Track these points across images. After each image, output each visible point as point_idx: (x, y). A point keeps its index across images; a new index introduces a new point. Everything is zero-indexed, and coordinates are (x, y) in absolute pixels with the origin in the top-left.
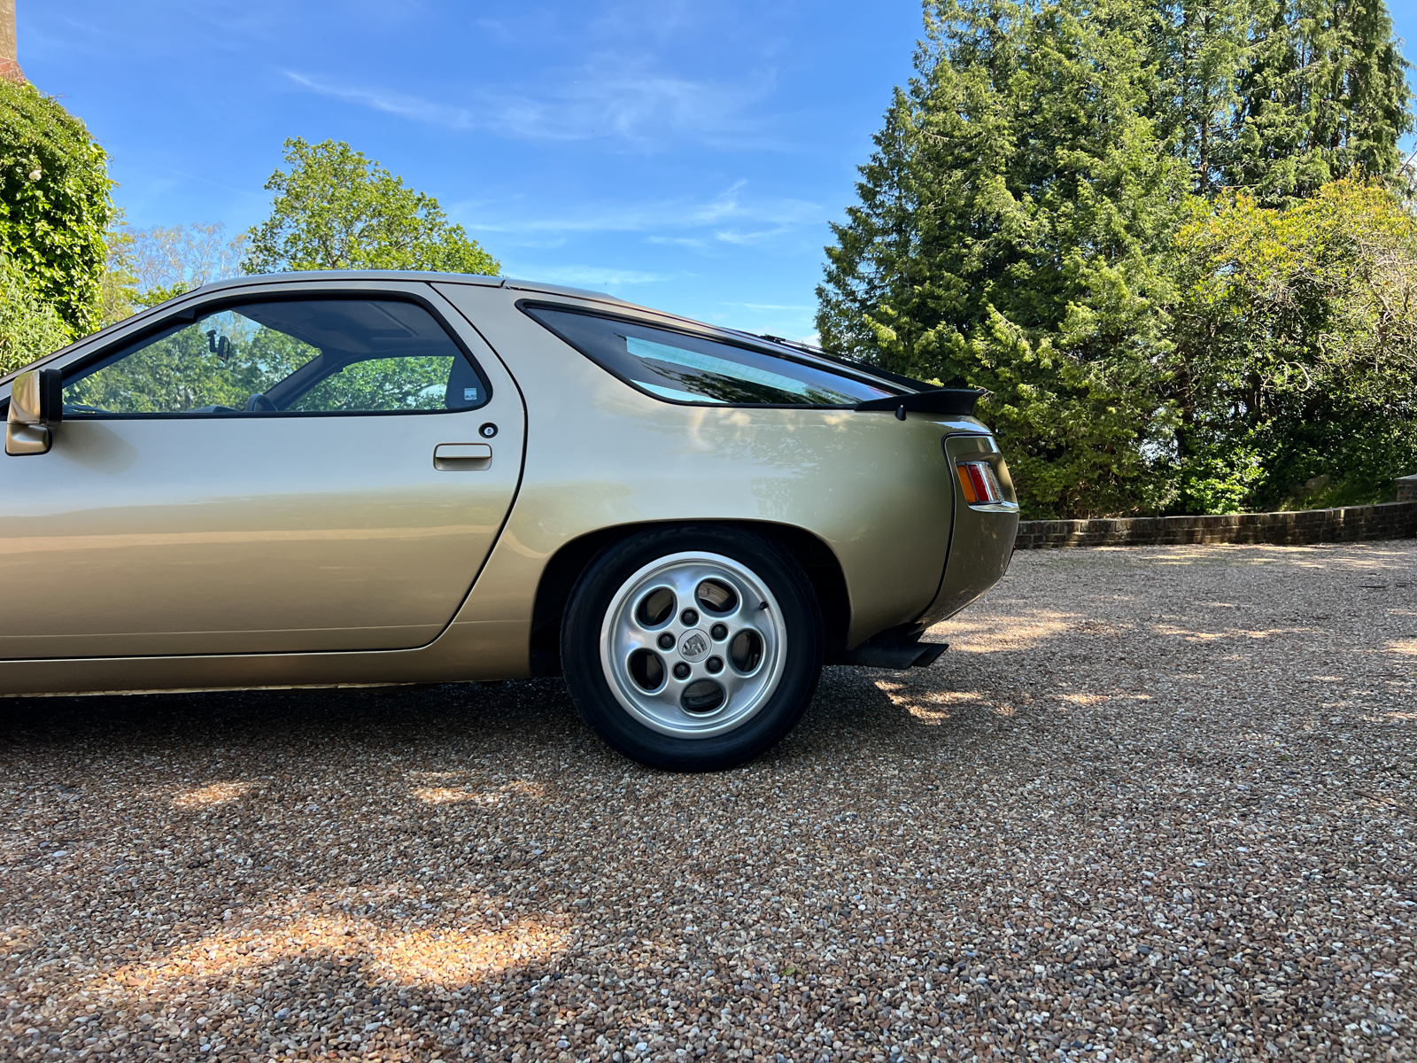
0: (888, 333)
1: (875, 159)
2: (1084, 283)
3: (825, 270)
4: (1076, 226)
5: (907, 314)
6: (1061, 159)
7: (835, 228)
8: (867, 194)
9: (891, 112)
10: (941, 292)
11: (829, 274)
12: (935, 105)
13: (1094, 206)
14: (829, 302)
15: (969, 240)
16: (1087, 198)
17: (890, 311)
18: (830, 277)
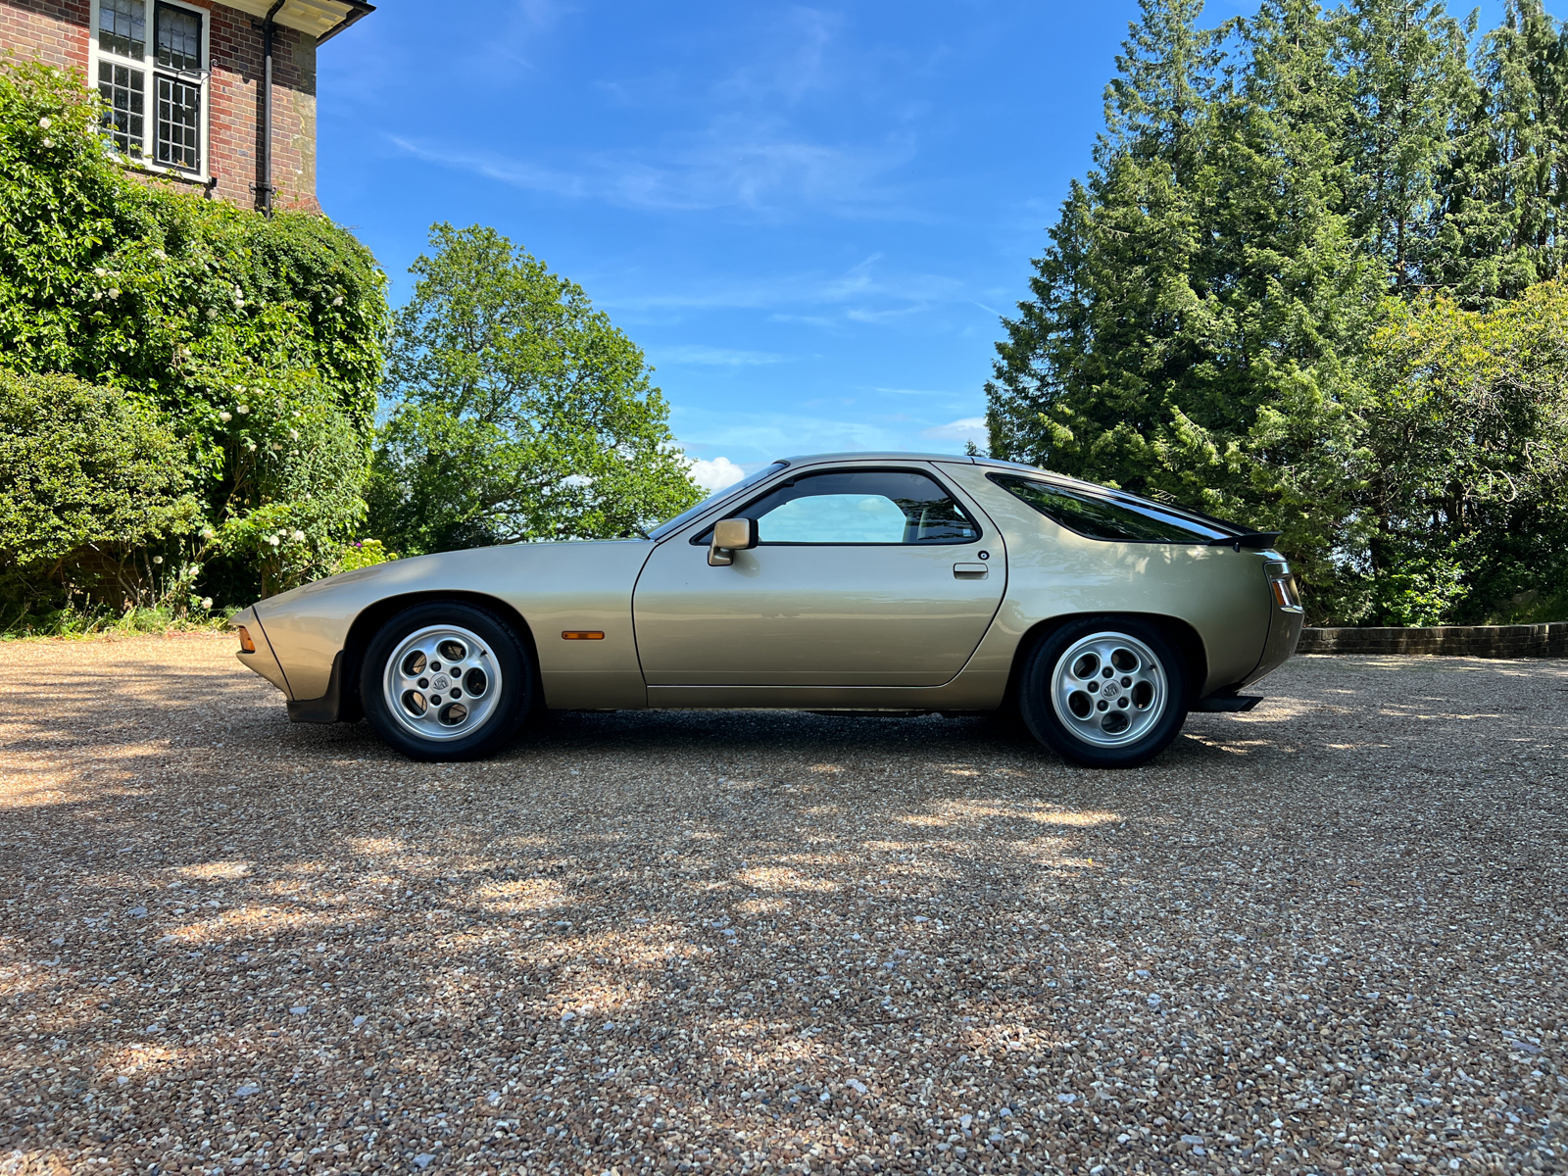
0: (1064, 433)
1: (1049, 253)
2: (1273, 386)
3: (995, 366)
4: (1264, 327)
5: (1084, 413)
6: (1250, 257)
7: (1006, 323)
8: (1041, 289)
9: (1068, 205)
10: (1118, 391)
11: (999, 370)
12: (1115, 199)
13: (1284, 306)
14: (998, 399)
15: (1150, 339)
16: (1277, 298)
17: (1067, 410)
18: (1000, 374)
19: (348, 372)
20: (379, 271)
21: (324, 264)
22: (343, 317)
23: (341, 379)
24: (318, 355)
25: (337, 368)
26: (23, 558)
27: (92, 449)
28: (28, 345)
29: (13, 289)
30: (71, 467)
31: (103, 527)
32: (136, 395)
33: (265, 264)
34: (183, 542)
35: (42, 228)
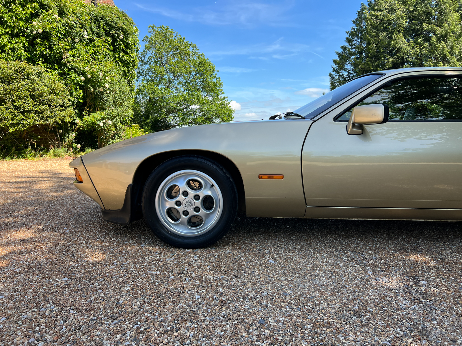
1: (352, 28)
3: (332, 68)
4: (429, 52)
6: (425, 27)
7: (337, 53)
8: (349, 41)
9: (359, 12)
12: (377, 9)
13: (437, 44)
14: (333, 78)
15: (388, 57)
16: (435, 42)
18: (334, 70)
19: (125, 64)
20: (135, 27)
21: (116, 24)
22: (123, 44)
23: (123, 66)
24: (115, 58)
25: (122, 62)
26: (11, 130)
27: (34, 90)
28: (10, 51)
29: (3, 30)
30: (26, 96)
31: (40, 119)
32: (50, 70)
33: (95, 23)
34: (69, 125)
35: (13, 6)
